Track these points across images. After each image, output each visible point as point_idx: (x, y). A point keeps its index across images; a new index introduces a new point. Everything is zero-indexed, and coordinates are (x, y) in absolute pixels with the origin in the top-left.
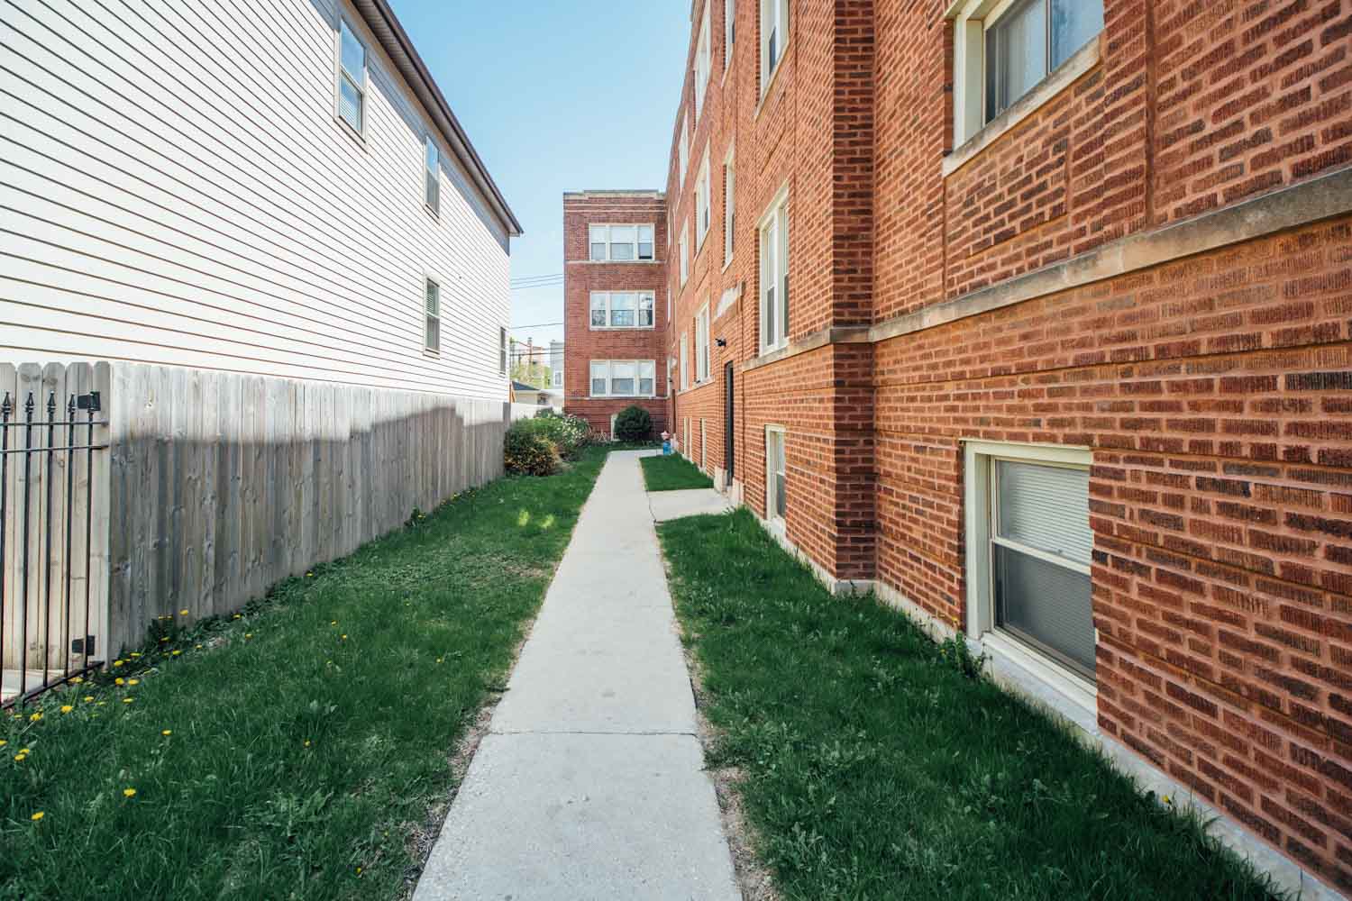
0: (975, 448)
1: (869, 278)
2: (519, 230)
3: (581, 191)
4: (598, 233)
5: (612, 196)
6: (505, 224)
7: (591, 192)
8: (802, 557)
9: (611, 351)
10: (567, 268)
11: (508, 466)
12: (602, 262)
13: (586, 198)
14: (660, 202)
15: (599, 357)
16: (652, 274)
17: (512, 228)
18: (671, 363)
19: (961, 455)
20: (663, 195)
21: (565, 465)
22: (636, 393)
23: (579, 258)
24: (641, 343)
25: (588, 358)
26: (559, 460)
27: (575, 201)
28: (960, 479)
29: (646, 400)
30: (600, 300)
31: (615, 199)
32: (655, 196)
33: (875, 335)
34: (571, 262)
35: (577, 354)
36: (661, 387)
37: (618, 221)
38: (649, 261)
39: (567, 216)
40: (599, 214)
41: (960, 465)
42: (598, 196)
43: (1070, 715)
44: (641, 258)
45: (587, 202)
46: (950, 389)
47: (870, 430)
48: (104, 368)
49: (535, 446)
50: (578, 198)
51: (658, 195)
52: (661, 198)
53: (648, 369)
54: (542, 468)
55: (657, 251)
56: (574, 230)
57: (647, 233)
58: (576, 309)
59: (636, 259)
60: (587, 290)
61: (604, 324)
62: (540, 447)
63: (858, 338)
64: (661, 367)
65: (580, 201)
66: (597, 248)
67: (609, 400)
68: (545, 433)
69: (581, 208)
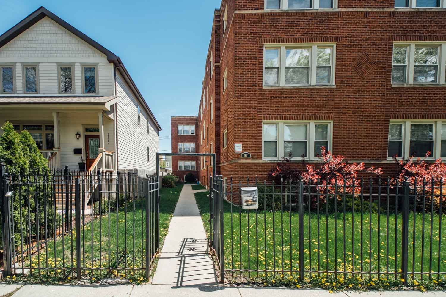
1: (220, 158)
2: (161, 130)
3: (176, 116)
4: (180, 127)
5: (184, 117)
6: (158, 129)
7: (178, 116)
10: (172, 137)
11: (163, 186)
12: (181, 135)
13: (177, 118)
14: (196, 119)
15: (181, 160)
16: (194, 138)
17: (160, 130)
18: (199, 162)
20: (197, 117)
21: (175, 186)
22: (191, 169)
23: (175, 134)
25: (178, 160)
26: (174, 185)
27: (174, 119)
29: (193, 171)
30: (181, 145)
31: (185, 118)
32: (195, 117)
34: (173, 135)
35: (175, 159)
36: (197, 168)
37: (185, 124)
38: (194, 135)
39: (172, 123)
40: (180, 122)
42: (180, 117)
44: (192, 134)
45: (177, 119)
46: (224, 172)
48: (137, 170)
49: (169, 181)
50: (174, 118)
51: (196, 117)
53: (194, 163)
54: (170, 186)
55: (196, 132)
56: (174, 126)
57: (193, 127)
58: (175, 147)
59: (190, 134)
60: (177, 143)
61: (182, 151)
62: (170, 182)
64: (197, 163)
65: (175, 119)
66: (180, 131)
67: (183, 171)
68: (170, 179)
69: (176, 121)
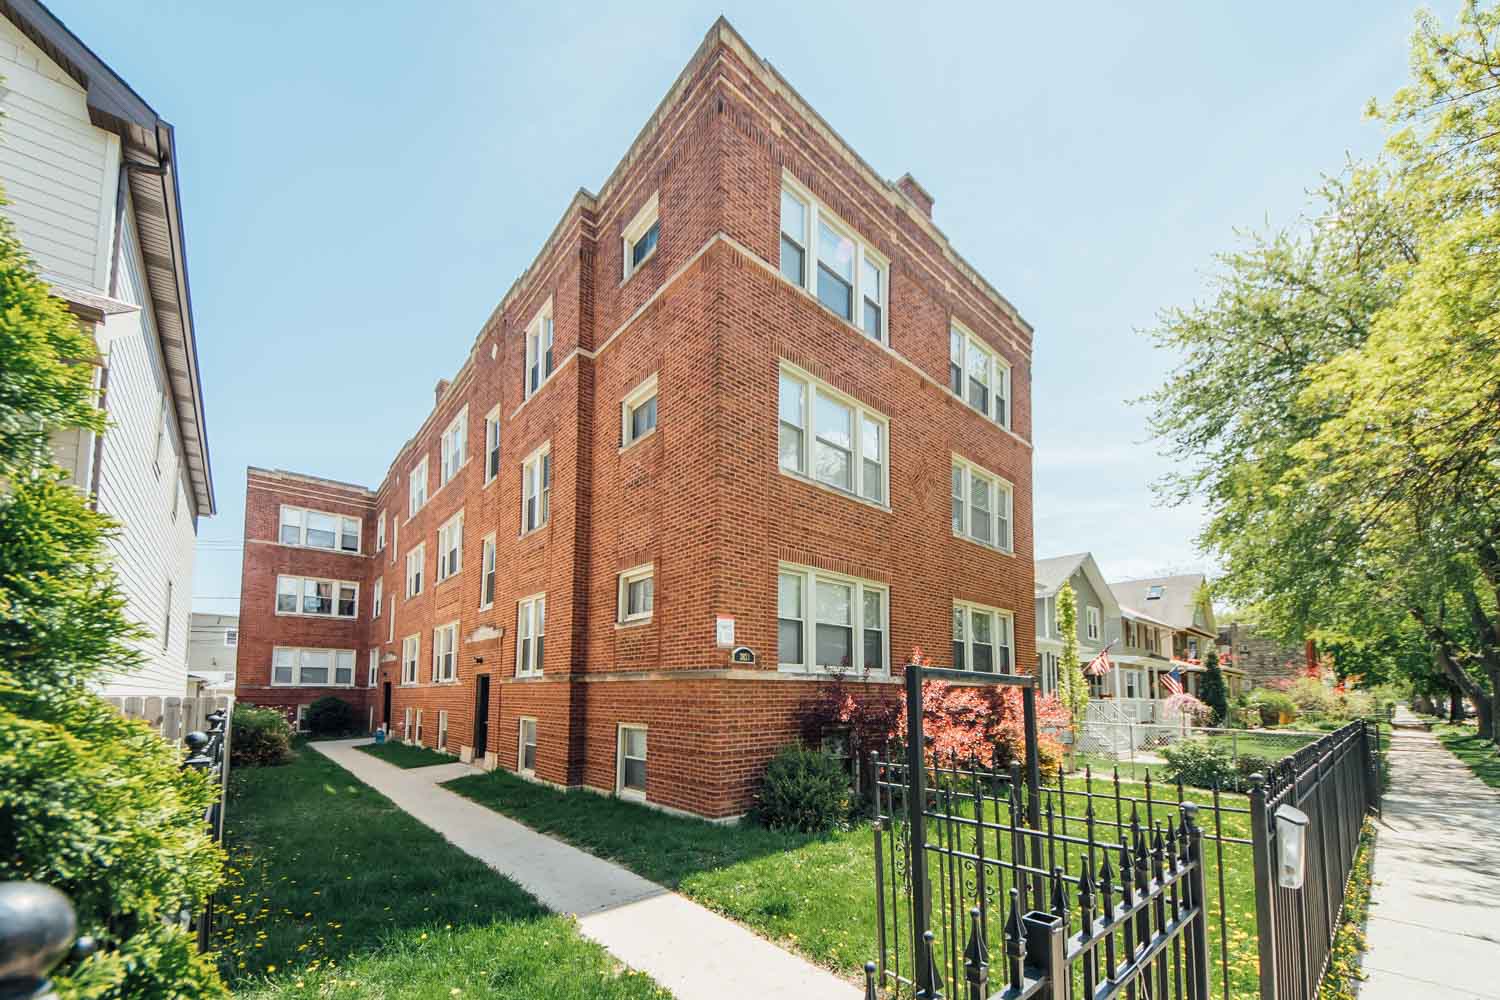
0: (622, 726)
1: (585, 654)
2: (213, 510)
3: (272, 470)
4: (290, 516)
5: (312, 482)
6: (198, 504)
7: (284, 472)
8: (547, 783)
9: (301, 639)
10: (247, 545)
12: (296, 546)
13: (278, 477)
14: (369, 499)
15: (285, 644)
16: (356, 566)
17: (206, 509)
18: (377, 654)
19: (617, 728)
20: (373, 493)
21: (296, 755)
22: (331, 682)
23: (265, 537)
24: (340, 633)
25: (271, 644)
27: (264, 478)
28: (616, 737)
29: (344, 690)
30: (290, 585)
31: (315, 486)
32: (365, 493)
33: (588, 680)
34: (253, 541)
35: (256, 639)
36: (361, 678)
37: (319, 508)
38: (354, 553)
39: (250, 491)
40: (295, 497)
41: (617, 732)
42: (294, 478)
43: (638, 800)
44: (344, 548)
45: (279, 481)
46: (615, 705)
47: (584, 720)
50: (267, 475)
51: (370, 492)
52: (370, 496)
53: (348, 659)
55: (363, 546)
56: (260, 508)
57: (356, 526)
58: (257, 592)
59: (338, 548)
60: (274, 574)
61: (294, 610)
63: (580, 680)
64: (362, 658)
65: (270, 479)
66: (288, 532)
67: (296, 690)
68: (271, 728)
69: (271, 486)
